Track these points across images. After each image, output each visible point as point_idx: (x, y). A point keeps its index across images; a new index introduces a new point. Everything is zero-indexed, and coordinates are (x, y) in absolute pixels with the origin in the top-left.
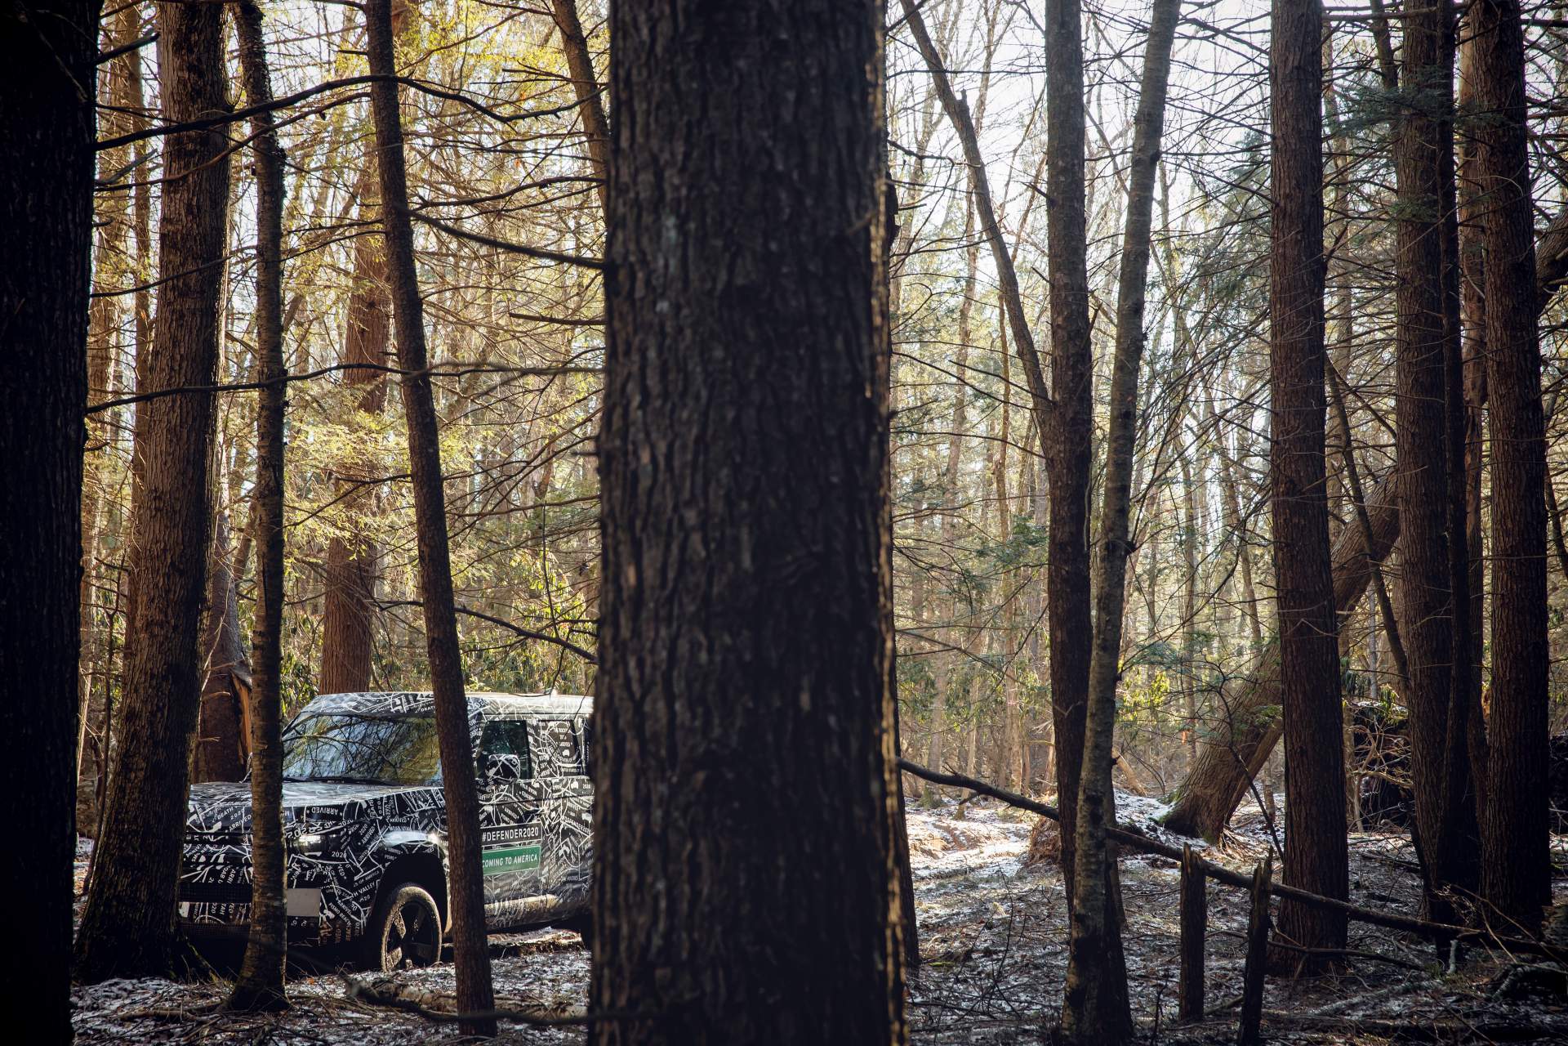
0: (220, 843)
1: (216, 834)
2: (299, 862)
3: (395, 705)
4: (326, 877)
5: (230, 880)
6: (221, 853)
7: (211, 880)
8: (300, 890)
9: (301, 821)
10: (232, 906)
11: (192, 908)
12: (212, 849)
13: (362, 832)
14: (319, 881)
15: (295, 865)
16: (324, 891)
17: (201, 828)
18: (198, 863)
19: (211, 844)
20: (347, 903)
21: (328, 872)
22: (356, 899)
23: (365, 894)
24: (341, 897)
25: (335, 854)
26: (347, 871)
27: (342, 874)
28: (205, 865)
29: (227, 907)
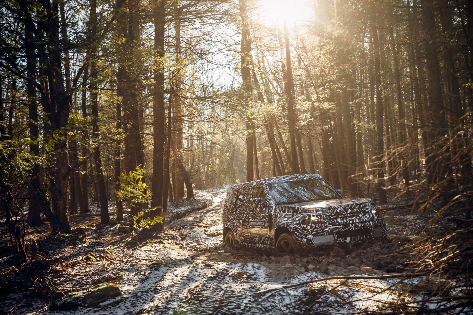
1: (350, 214)
5: (362, 228)
7: (356, 229)
10: (365, 236)
11: (351, 239)
15: (375, 220)
18: (349, 224)
28: (352, 224)
29: (363, 237)
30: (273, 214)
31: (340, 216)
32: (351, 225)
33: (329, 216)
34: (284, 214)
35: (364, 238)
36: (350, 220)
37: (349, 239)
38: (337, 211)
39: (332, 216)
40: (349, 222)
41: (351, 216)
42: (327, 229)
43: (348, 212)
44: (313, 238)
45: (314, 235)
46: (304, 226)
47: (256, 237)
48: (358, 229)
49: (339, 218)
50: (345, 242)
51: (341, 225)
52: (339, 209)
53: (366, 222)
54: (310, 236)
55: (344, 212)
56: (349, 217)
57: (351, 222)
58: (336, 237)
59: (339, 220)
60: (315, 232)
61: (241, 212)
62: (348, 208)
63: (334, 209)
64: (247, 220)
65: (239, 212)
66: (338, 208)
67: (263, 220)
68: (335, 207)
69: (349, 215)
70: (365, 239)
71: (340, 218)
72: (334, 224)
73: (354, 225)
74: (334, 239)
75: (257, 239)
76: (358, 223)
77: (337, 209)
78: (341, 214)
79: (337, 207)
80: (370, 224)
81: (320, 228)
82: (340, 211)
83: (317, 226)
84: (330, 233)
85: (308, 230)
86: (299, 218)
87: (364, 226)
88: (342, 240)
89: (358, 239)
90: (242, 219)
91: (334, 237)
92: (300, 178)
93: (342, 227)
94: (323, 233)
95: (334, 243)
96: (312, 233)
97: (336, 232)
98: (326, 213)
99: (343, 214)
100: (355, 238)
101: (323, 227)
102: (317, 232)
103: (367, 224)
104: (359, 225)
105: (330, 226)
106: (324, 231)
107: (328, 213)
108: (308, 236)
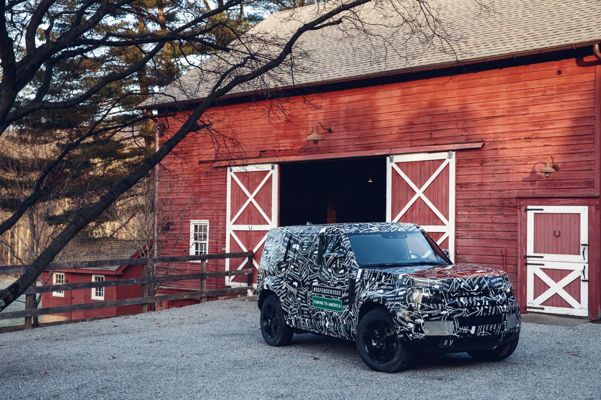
30: (357, 280)
31: (464, 294)
32: (478, 308)
33: (449, 293)
34: (377, 283)
35: (494, 328)
36: (477, 301)
37: (474, 328)
38: (460, 286)
39: (453, 294)
40: (477, 304)
41: (478, 295)
42: (444, 312)
43: (475, 290)
44: (423, 324)
45: (426, 319)
46: (411, 305)
47: (322, 310)
49: (462, 296)
50: (469, 332)
51: (465, 307)
52: (463, 284)
54: (421, 321)
55: (469, 289)
56: (476, 296)
57: (479, 304)
58: (457, 325)
59: (462, 299)
60: (427, 315)
61: (296, 269)
62: (475, 282)
63: (456, 284)
64: (308, 283)
65: (294, 270)
66: (462, 281)
67: (338, 287)
69: (475, 294)
70: (496, 330)
71: (464, 297)
72: (455, 305)
73: (482, 308)
74: (455, 327)
75: (323, 313)
77: (461, 283)
78: (465, 292)
79: (460, 280)
80: (504, 309)
81: (434, 309)
82: (464, 286)
83: (432, 307)
84: (450, 318)
85: (417, 311)
86: (405, 292)
87: (496, 310)
88: (465, 330)
89: (487, 329)
90: (297, 281)
91: (454, 324)
92: (393, 229)
93: (466, 311)
94: (439, 318)
95: (454, 333)
96: (423, 317)
97: (458, 318)
98: (444, 289)
99: (468, 292)
100: (483, 327)
101: (440, 308)
102: (430, 315)
103: (500, 308)
104: (489, 309)
105: (450, 308)
106: (439, 315)
107: (448, 289)
108: (416, 320)
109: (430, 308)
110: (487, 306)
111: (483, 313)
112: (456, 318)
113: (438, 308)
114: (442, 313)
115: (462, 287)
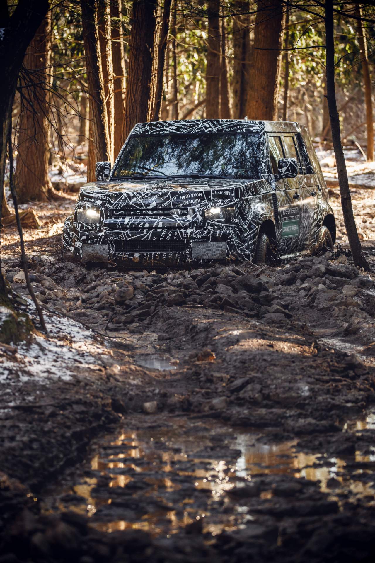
0: (156, 215)
1: (152, 210)
2: (212, 225)
3: (206, 128)
4: (229, 234)
5: (169, 237)
6: (159, 222)
7: (155, 238)
8: (213, 243)
9: (209, 200)
10: (171, 254)
11: (141, 256)
12: (151, 219)
13: (244, 206)
14: (225, 237)
15: (209, 228)
16: (228, 243)
17: (141, 206)
18: (143, 228)
19: (150, 216)
20: (241, 250)
21: (229, 231)
22: (247, 248)
23: (252, 244)
24: (238, 247)
25: (233, 220)
26: (240, 230)
27: (238, 232)
28: (150, 228)
29: (167, 255)
31: (132, 213)
32: (145, 231)
33: (112, 210)
37: (137, 255)
38: (129, 203)
39: (117, 211)
41: (154, 215)
42: (101, 234)
43: (150, 207)
44: (81, 247)
45: (84, 242)
46: (74, 225)
48: (158, 240)
49: (129, 215)
50: (130, 260)
51: (127, 228)
52: (135, 199)
53: (180, 228)
54: (79, 244)
57: (147, 225)
58: (113, 250)
59: (127, 219)
60: (84, 237)
62: (153, 198)
63: (126, 199)
66: (134, 196)
68: (129, 196)
69: (150, 213)
70: (172, 259)
71: (132, 215)
73: (152, 231)
74: (109, 252)
76: (163, 228)
77: (131, 198)
78: (135, 209)
79: (132, 195)
80: (186, 233)
81: (92, 230)
82: (135, 202)
84: (105, 241)
85: (76, 232)
87: (173, 233)
89: (158, 258)
91: (109, 249)
93: (127, 233)
94: (94, 240)
95: (109, 260)
96: (82, 239)
97: (115, 241)
98: (107, 205)
99: (139, 210)
100: (151, 254)
101: (98, 228)
102: (87, 236)
103: (181, 233)
104: (161, 232)
105: (106, 229)
106: (96, 237)
107: (111, 205)
108: (76, 243)
109: (88, 228)
110: (160, 228)
111: (152, 237)
112: (111, 241)
113: (96, 229)
114: (98, 235)
115: (131, 203)
